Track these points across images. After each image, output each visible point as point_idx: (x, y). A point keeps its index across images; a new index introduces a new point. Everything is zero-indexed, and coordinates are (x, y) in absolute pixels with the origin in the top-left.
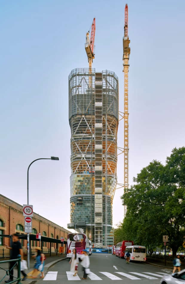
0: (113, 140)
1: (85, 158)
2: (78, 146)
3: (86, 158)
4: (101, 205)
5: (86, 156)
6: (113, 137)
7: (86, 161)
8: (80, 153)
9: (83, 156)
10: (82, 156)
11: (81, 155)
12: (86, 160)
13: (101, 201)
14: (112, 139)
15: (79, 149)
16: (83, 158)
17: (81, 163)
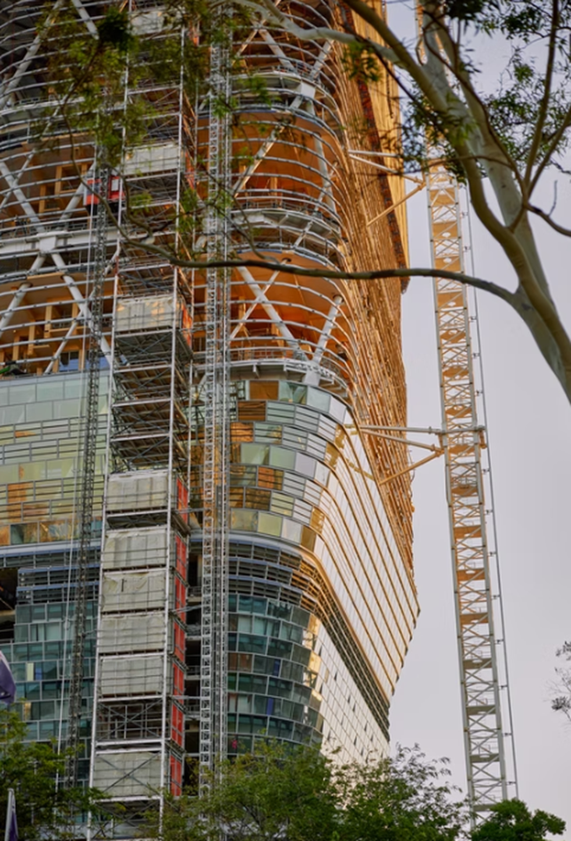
0: (296, 104)
1: (57, 260)
2: (13, 184)
3: (68, 257)
4: (161, 622)
5: (70, 242)
6: (296, 85)
7: (68, 280)
8: (24, 230)
9: (48, 243)
10: (38, 246)
11: (34, 241)
12: (70, 272)
13: (160, 585)
14: (291, 99)
15: (21, 197)
16: (48, 261)
17: (26, 300)
